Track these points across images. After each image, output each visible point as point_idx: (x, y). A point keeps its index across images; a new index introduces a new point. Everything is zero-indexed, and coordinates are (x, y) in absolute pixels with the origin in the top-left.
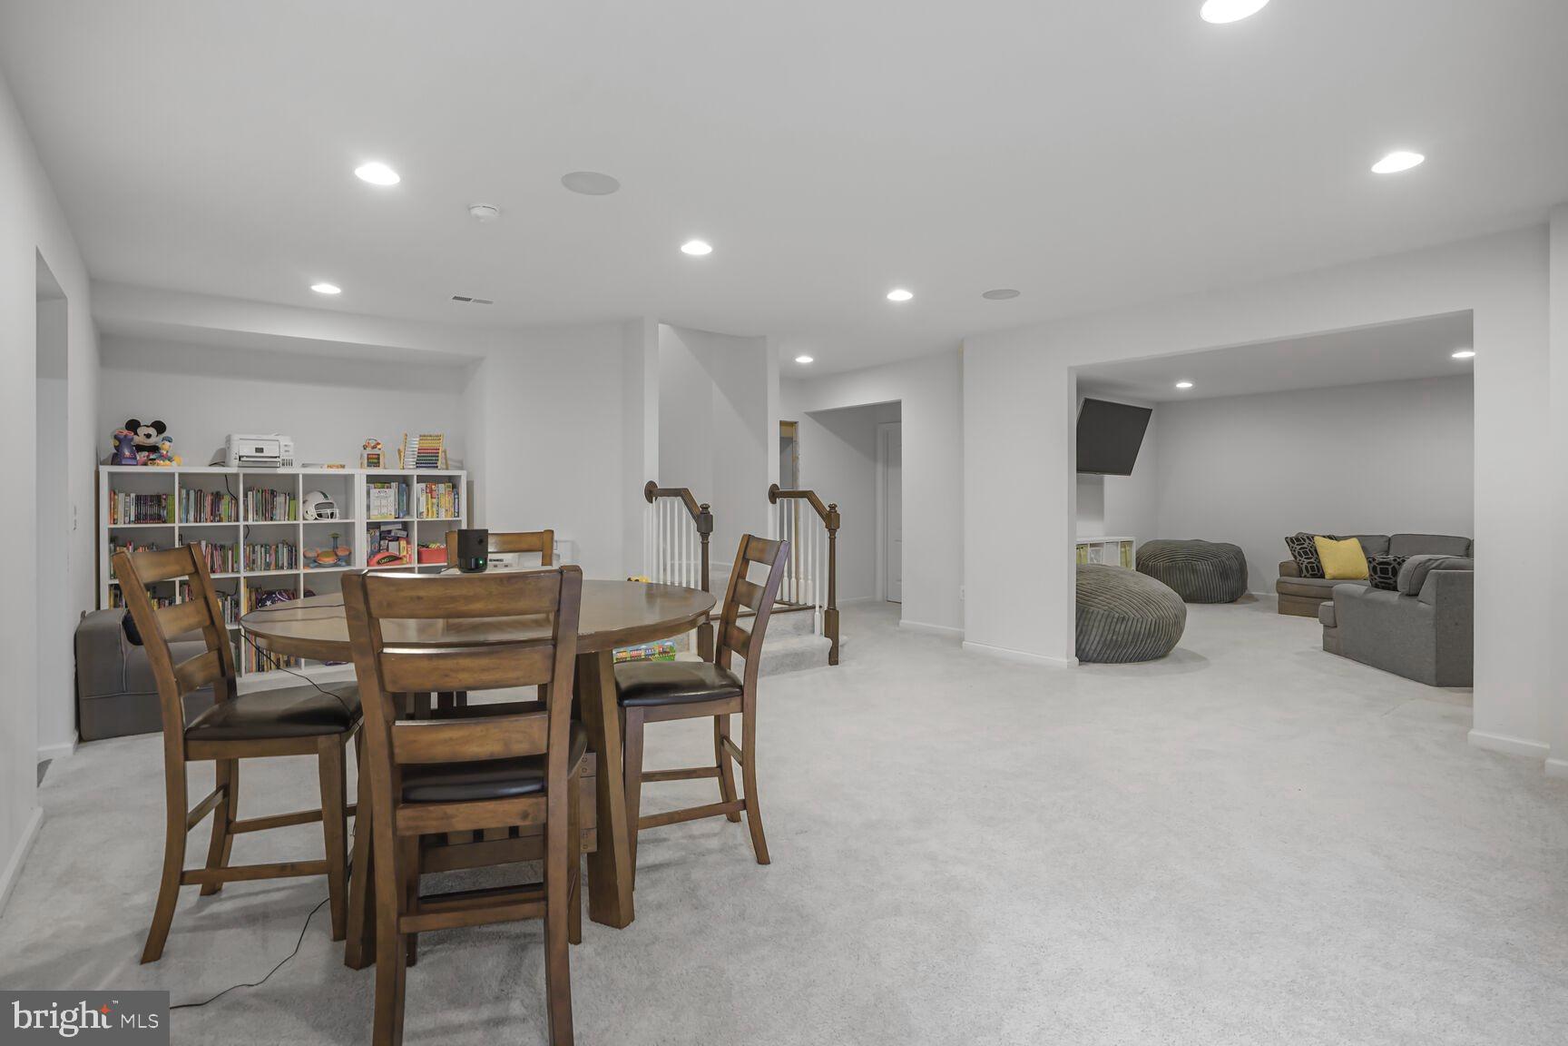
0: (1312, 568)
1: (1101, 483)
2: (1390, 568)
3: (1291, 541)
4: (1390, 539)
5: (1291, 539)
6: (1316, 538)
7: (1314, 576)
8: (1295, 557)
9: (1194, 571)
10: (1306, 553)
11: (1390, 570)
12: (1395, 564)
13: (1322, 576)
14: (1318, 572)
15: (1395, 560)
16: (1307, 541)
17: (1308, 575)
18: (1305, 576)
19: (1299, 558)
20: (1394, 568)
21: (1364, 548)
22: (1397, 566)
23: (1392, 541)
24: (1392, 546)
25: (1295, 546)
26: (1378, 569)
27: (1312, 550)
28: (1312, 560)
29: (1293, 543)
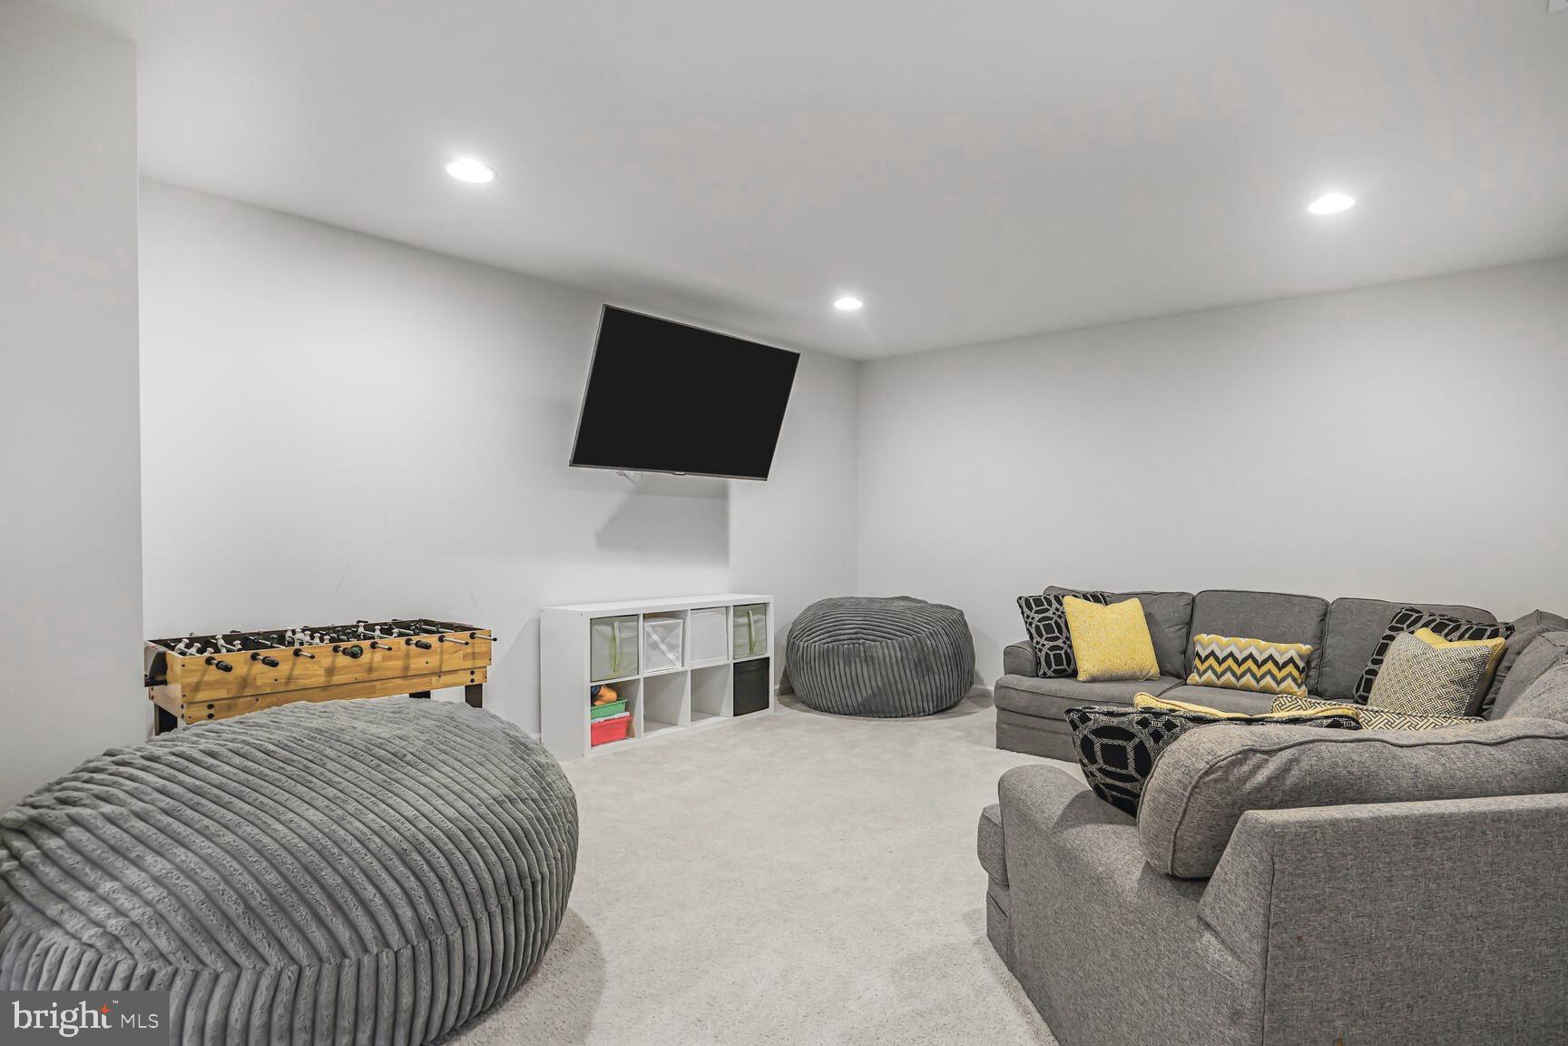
0: (1058, 657)
1: (723, 495)
2: (1130, 747)
3: (1027, 604)
4: (1194, 599)
5: (1027, 601)
6: (1068, 600)
7: (1060, 674)
8: (1032, 638)
9: (869, 659)
10: (1049, 629)
11: (1131, 755)
12: (1143, 735)
13: (1074, 674)
14: (1065, 666)
15: (1144, 723)
16: (1055, 604)
17: (1050, 673)
18: (1045, 676)
19: (1037, 638)
20: (1141, 750)
21: (1150, 618)
22: (1150, 743)
23: (1197, 600)
24: (1197, 614)
25: (1032, 614)
26: (1097, 748)
27: (1061, 622)
28: (1059, 643)
29: (1030, 609)
